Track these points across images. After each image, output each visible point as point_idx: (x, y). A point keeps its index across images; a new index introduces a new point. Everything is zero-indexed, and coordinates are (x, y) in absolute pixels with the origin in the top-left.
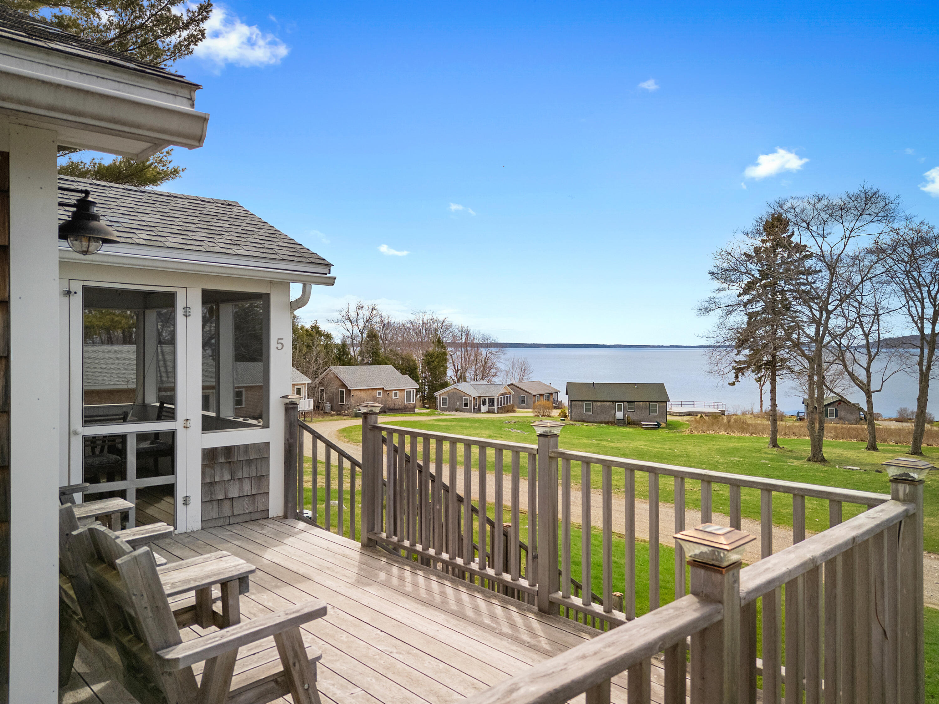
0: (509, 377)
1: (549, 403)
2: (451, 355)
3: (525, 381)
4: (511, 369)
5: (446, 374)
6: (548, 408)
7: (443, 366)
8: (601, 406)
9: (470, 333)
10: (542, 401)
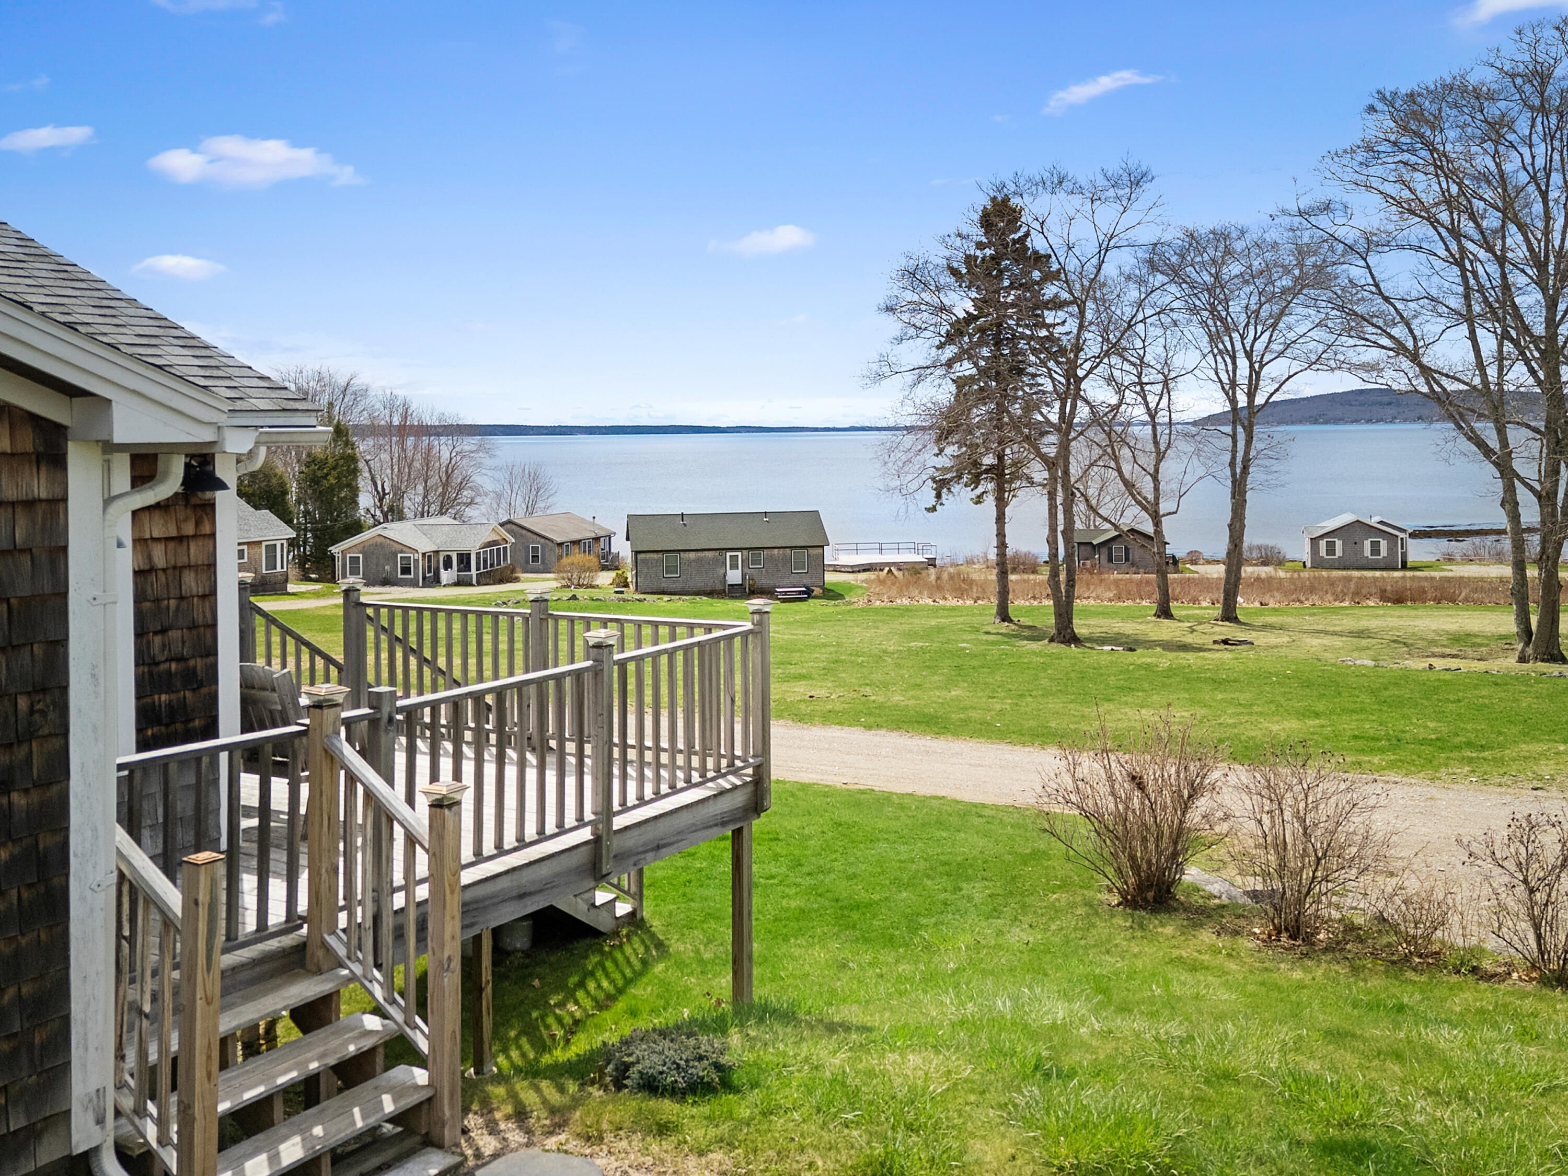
0: (504, 505)
1: (591, 560)
2: (367, 462)
3: (540, 513)
4: (507, 487)
5: (357, 504)
6: (590, 570)
7: (349, 485)
8: (697, 560)
9: (410, 412)
10: (577, 557)
